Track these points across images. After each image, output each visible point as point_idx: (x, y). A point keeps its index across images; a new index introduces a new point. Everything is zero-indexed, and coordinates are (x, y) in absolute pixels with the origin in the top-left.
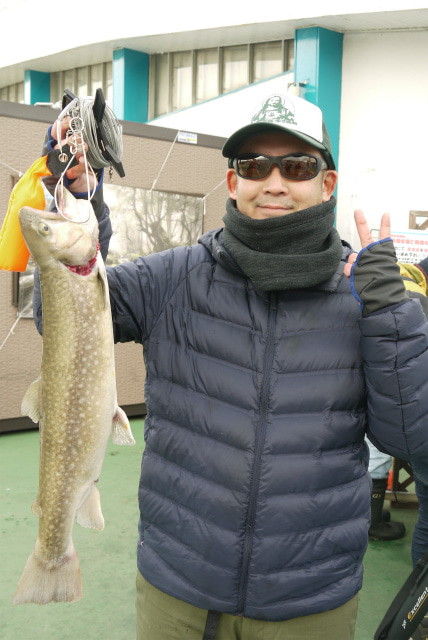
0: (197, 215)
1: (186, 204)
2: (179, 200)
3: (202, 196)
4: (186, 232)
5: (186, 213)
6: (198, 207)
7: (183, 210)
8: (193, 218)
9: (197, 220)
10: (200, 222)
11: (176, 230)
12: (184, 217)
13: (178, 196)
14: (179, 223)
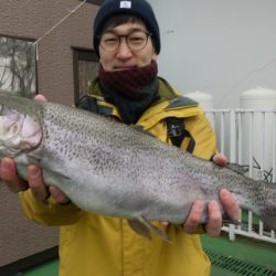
0: (29, 61)
1: (15, 48)
2: (6, 44)
3: (33, 40)
4: (17, 80)
5: (16, 59)
6: (29, 52)
7: (12, 55)
8: (25, 63)
9: (29, 66)
10: (33, 69)
11: (5, 77)
12: (13, 62)
13: (5, 40)
14: (8, 70)
